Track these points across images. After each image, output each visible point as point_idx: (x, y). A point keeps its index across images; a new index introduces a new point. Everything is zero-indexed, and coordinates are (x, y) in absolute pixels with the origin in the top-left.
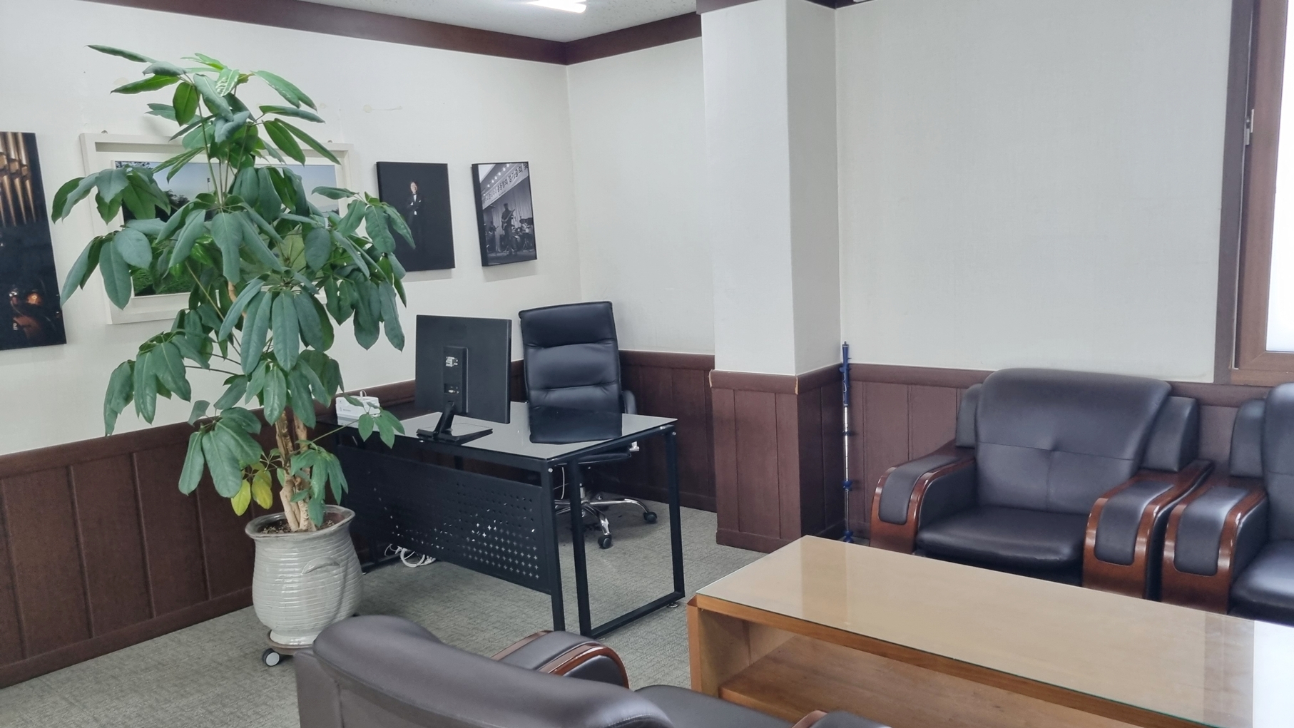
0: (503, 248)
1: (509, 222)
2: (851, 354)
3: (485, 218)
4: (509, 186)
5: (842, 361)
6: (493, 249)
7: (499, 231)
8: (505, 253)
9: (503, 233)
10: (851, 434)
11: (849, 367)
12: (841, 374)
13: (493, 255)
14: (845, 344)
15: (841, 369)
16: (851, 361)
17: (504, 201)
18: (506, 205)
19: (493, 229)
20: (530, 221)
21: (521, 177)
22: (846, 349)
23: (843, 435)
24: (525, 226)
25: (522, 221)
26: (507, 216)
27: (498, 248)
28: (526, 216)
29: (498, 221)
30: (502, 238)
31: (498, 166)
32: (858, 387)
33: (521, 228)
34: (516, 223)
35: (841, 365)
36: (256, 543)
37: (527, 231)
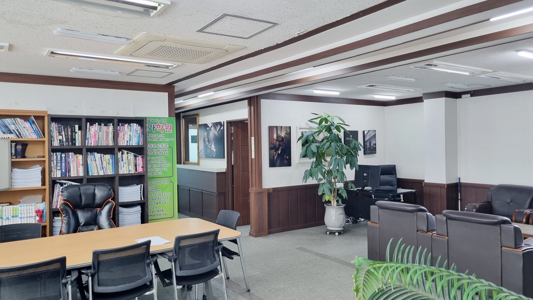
0: (369, 151)
1: (371, 144)
2: (461, 180)
3: (365, 143)
4: (371, 136)
5: (458, 182)
6: (367, 151)
7: (368, 146)
8: (369, 152)
9: (369, 147)
10: (461, 200)
11: (460, 183)
12: (458, 185)
13: (367, 152)
14: (459, 177)
15: (458, 184)
16: (460, 182)
17: (370, 139)
18: (370, 140)
19: (367, 146)
20: (375, 144)
21: (374, 134)
22: (459, 179)
23: (459, 200)
24: (374, 145)
25: (373, 144)
26: (370, 143)
27: (368, 151)
28: (374, 143)
29: (368, 144)
30: (369, 148)
31: (369, 131)
32: (463, 188)
33: (373, 146)
34: (372, 145)
35: (458, 183)
36: (326, 208)
37: (374, 147)
